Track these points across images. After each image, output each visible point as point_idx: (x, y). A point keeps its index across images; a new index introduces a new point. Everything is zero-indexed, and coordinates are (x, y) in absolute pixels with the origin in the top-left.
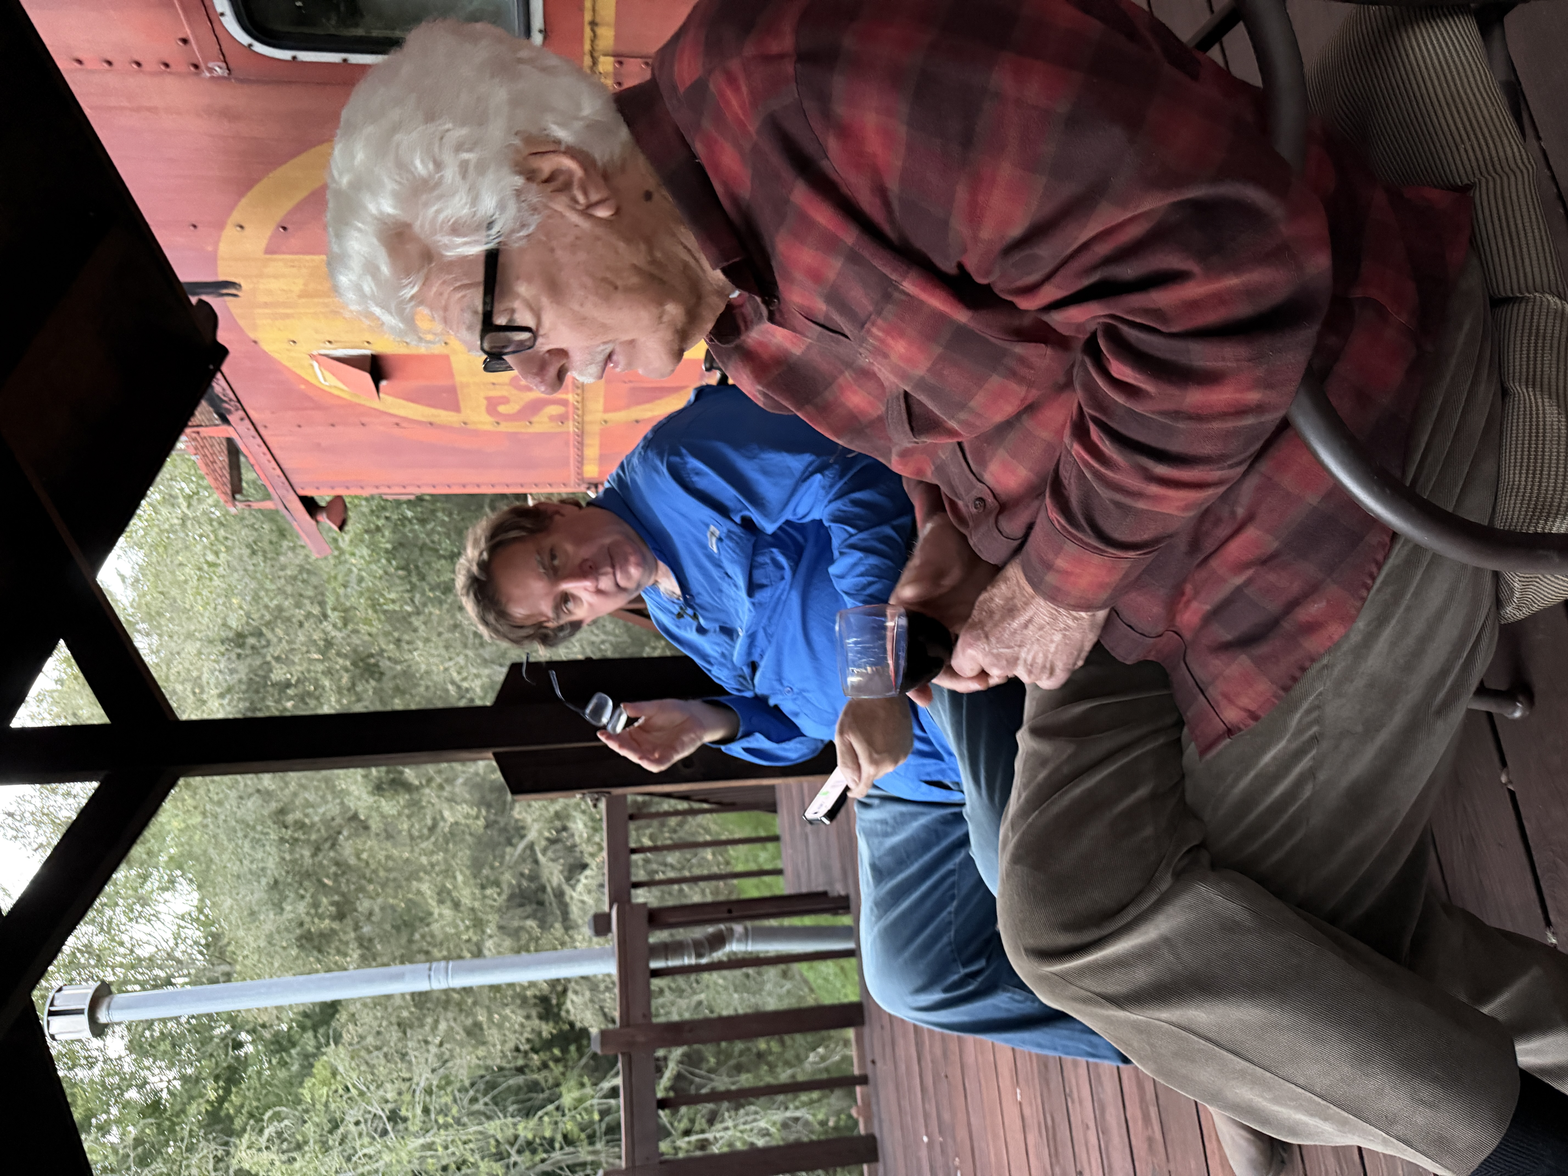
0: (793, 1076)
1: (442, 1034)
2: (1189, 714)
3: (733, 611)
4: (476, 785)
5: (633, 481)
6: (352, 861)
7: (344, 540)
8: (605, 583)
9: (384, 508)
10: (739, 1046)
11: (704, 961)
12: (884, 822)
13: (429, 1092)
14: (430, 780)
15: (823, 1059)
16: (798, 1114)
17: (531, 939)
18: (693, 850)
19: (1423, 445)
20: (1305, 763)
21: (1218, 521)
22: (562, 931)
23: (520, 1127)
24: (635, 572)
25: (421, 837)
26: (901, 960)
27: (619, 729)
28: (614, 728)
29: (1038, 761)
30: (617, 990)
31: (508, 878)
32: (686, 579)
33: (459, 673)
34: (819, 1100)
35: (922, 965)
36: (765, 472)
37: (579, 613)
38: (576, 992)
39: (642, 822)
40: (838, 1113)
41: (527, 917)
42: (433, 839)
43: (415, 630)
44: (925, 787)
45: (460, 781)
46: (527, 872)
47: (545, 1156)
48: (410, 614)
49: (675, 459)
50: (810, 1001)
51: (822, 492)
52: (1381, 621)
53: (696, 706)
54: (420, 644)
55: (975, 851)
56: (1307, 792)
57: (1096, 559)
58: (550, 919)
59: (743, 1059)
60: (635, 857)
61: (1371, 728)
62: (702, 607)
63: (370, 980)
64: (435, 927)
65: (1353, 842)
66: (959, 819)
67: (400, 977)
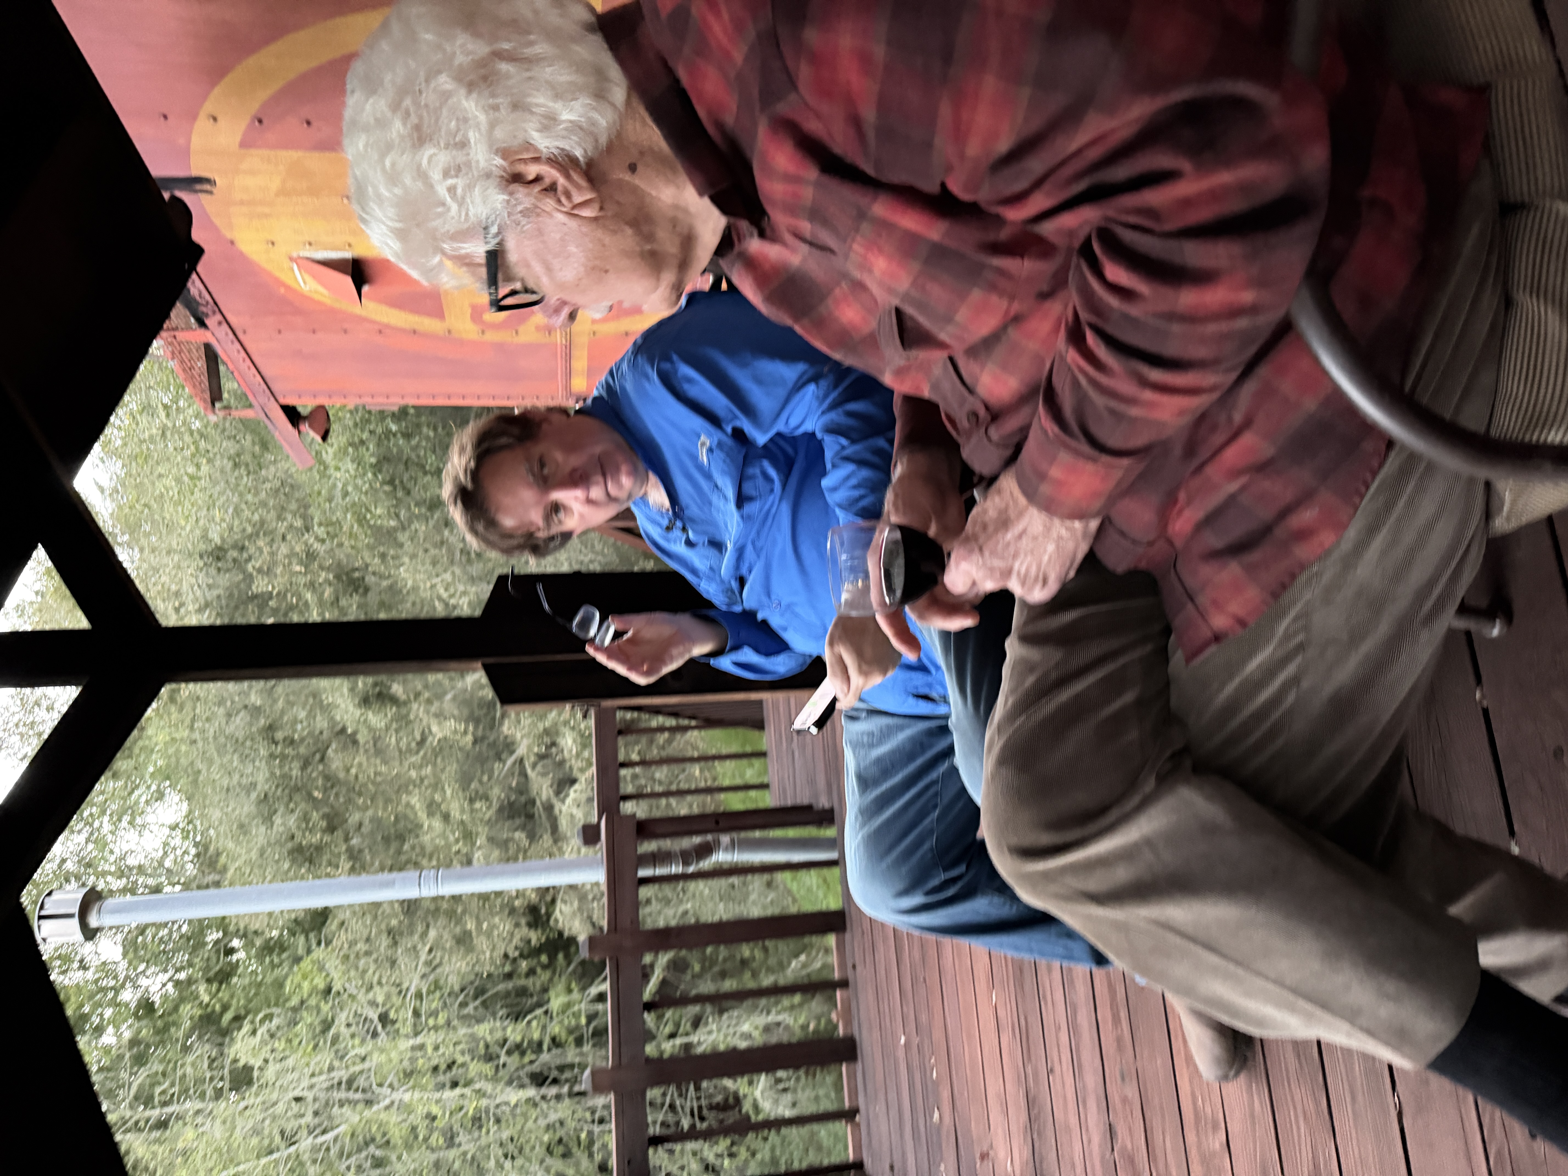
0: (776, 982)
1: (431, 941)
2: (1177, 622)
3: (722, 525)
4: (465, 701)
5: (623, 389)
6: (342, 775)
7: (329, 453)
8: (596, 492)
9: (368, 421)
10: (723, 952)
11: (691, 869)
12: (871, 734)
13: (419, 996)
14: (417, 695)
15: (804, 966)
16: (780, 1018)
17: (519, 850)
18: (682, 766)
19: (1423, 351)
20: (1290, 670)
21: (1214, 428)
22: (551, 842)
23: (509, 1030)
24: (626, 481)
25: (409, 750)
26: (884, 865)
27: (607, 641)
28: (603, 641)
29: (1025, 667)
30: (605, 900)
31: (496, 792)
32: (675, 490)
33: (446, 590)
34: (801, 1005)
35: (904, 870)
36: (759, 381)
37: (570, 523)
38: (564, 901)
39: (631, 738)
40: (818, 1019)
41: (516, 830)
42: (422, 753)
43: (401, 546)
44: (912, 701)
45: (449, 697)
46: (514, 784)
47: (533, 1057)
48: (395, 529)
49: (666, 366)
50: (793, 910)
51: (815, 404)
52: (1372, 530)
53: (685, 621)
54: (406, 560)
55: (959, 760)
56: (1291, 698)
57: (1090, 467)
58: (539, 832)
59: (728, 965)
60: (623, 772)
61: (1355, 638)
62: (692, 520)
63: (361, 887)
64: (426, 839)
65: (1331, 749)
66: (944, 730)
67: (390, 884)
